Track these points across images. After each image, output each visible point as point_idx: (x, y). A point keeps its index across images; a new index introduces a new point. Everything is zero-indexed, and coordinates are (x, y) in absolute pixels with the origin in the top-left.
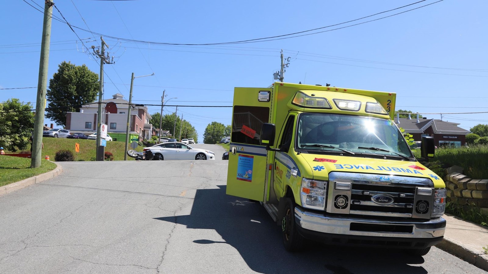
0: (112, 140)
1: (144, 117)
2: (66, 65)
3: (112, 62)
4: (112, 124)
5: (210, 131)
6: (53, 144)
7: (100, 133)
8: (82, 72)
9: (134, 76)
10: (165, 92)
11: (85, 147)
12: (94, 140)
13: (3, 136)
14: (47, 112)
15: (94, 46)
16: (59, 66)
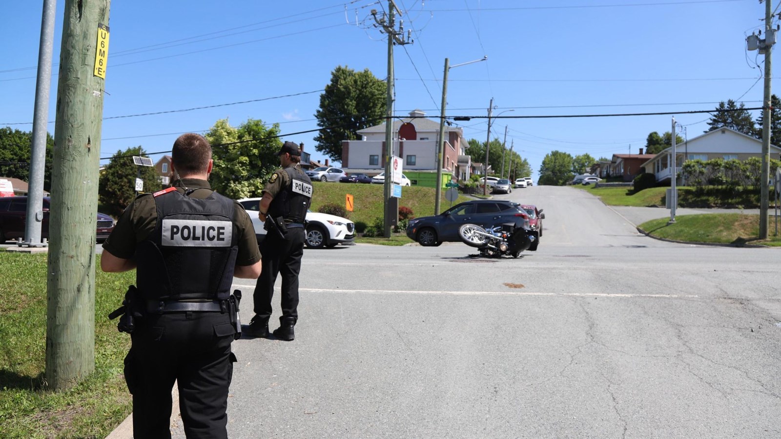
0: (410, 185)
1: (458, 144)
2: (341, 71)
3: (408, 40)
4: (409, 157)
5: (549, 165)
6: (318, 193)
7: (390, 173)
8: (364, 79)
9: (449, 64)
10: (493, 102)
11: (367, 197)
12: (380, 185)
13: (237, 183)
14: (318, 142)
15: (375, 11)
16: (333, 73)
